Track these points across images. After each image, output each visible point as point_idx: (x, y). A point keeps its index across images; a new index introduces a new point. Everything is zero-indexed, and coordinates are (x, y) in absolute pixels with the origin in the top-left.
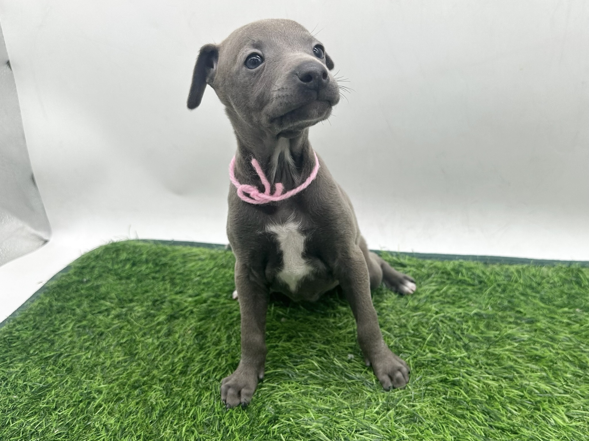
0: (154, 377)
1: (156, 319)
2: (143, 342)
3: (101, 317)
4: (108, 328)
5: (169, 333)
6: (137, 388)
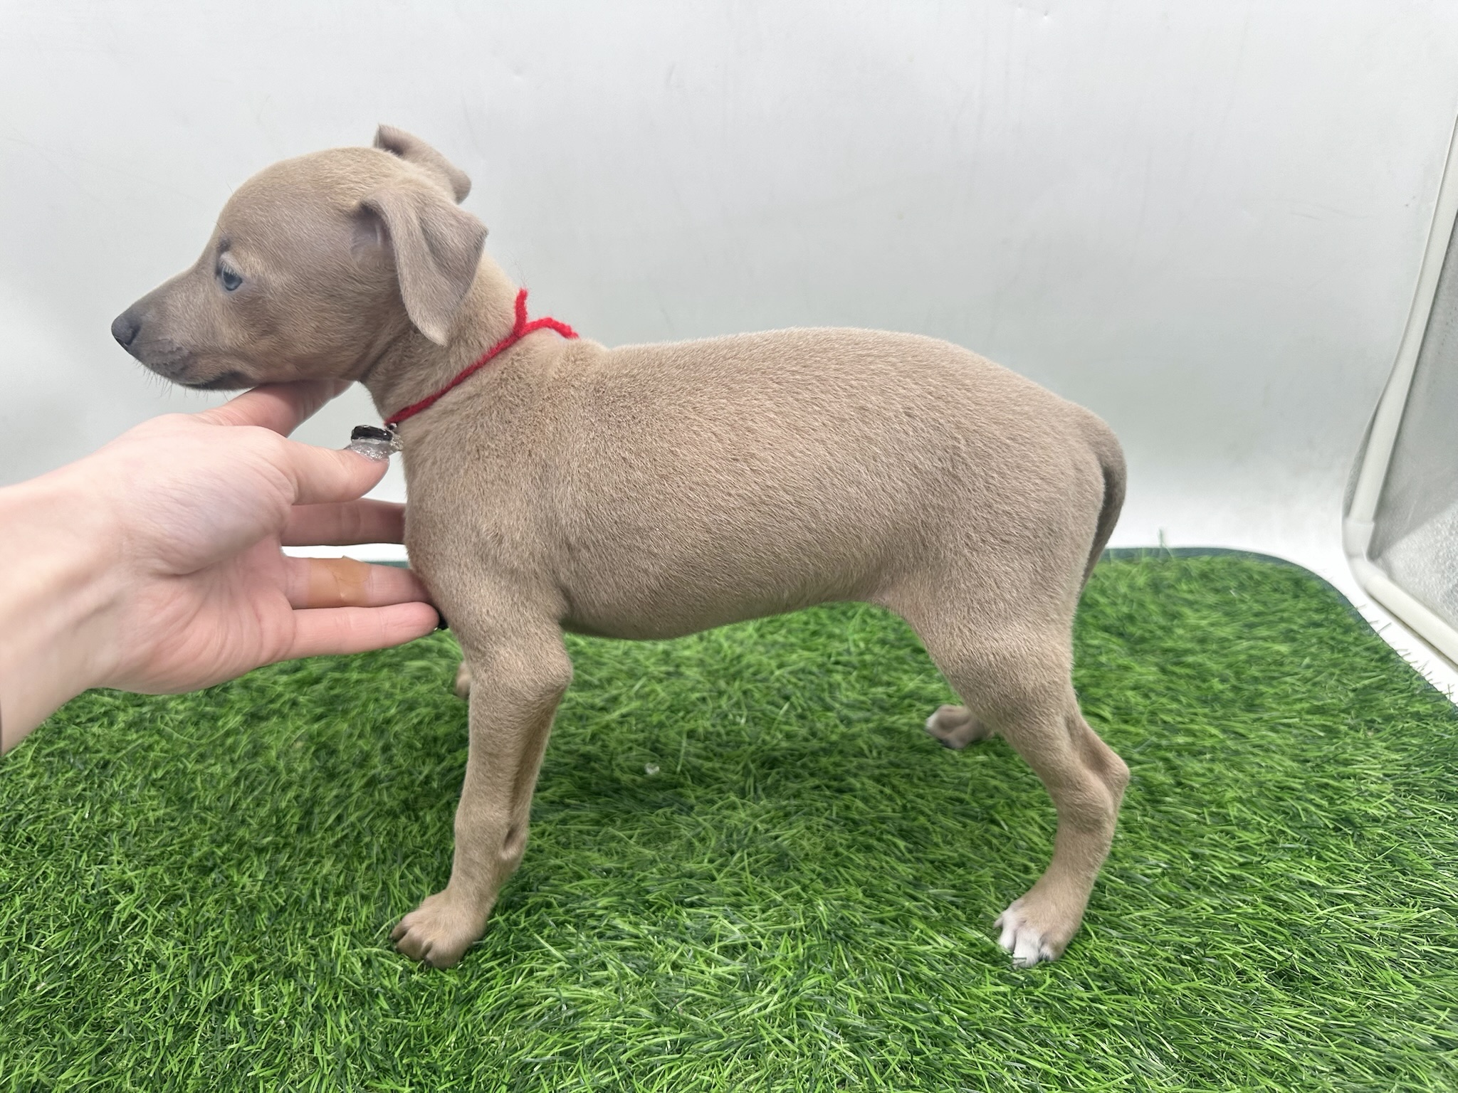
1: (220, 723)
2: (202, 772)
3: (95, 729)
4: (118, 751)
6: (212, 870)
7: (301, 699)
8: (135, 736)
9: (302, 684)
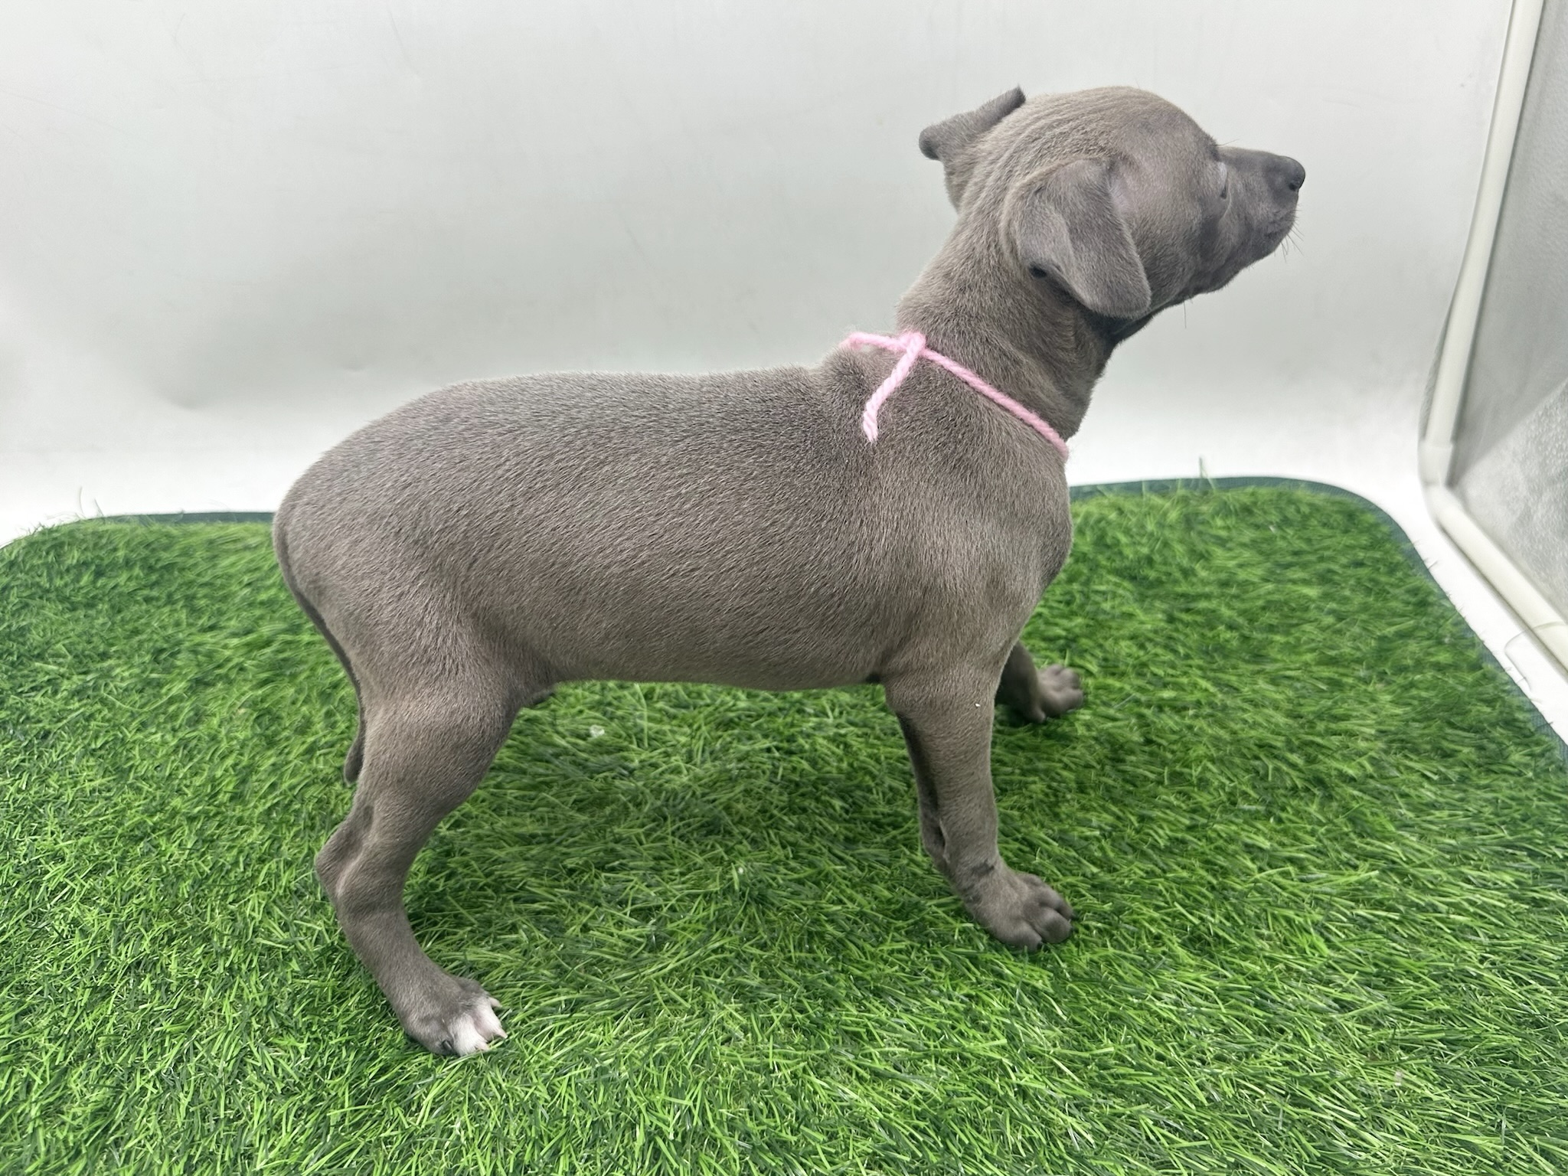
0: (175, 813)
1: (164, 691)
2: (142, 742)
3: (38, 699)
4: (59, 721)
5: (197, 718)
6: (141, 839)
7: (248, 664)
8: (77, 705)
9: (251, 647)
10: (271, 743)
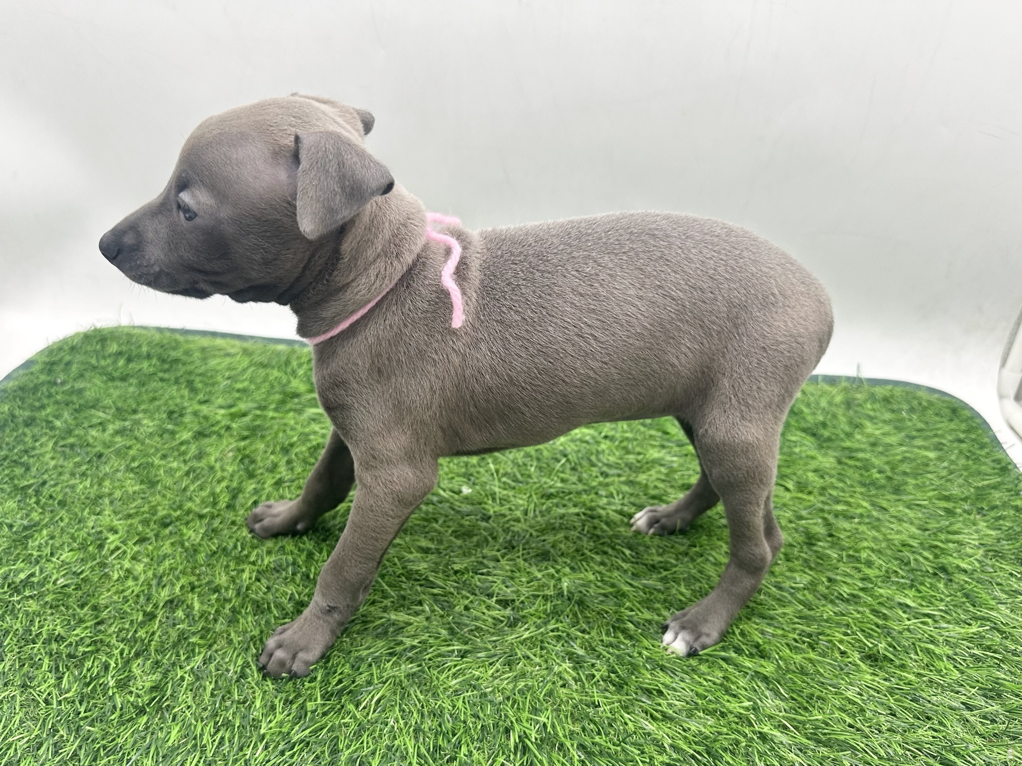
0: (190, 511)
1: (177, 436)
2: (164, 466)
3: (93, 432)
4: (109, 447)
5: (200, 456)
6: (168, 525)
7: (234, 425)
8: (120, 440)
9: (233, 417)
10: (251, 475)
